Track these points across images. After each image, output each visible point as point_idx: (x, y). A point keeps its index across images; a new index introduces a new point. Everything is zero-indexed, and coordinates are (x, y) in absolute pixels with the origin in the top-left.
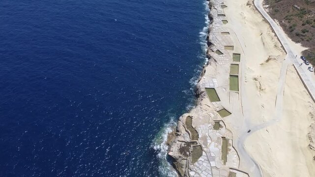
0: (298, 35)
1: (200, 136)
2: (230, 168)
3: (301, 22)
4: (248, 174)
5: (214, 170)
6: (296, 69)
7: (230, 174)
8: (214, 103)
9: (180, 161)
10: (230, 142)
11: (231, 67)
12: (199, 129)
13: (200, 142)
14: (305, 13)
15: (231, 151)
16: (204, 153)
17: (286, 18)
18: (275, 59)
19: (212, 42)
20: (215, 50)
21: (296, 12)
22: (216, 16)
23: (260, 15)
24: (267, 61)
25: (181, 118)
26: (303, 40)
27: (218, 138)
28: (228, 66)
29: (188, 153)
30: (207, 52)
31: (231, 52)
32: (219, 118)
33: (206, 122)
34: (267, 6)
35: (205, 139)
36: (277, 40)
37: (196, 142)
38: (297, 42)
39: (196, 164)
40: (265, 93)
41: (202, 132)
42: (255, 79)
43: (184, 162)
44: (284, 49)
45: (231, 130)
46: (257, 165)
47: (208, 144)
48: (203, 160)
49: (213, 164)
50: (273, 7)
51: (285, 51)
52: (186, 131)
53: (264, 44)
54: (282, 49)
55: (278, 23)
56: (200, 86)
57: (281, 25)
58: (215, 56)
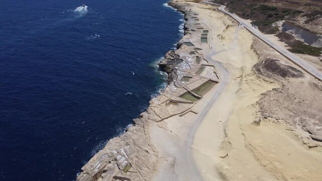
0: (247, 16)
2: (202, 65)
3: (250, 10)
4: (213, 66)
6: (245, 28)
7: (201, 67)
8: (190, 47)
9: (168, 66)
11: (202, 35)
12: (180, 54)
13: (181, 58)
14: (253, 6)
15: (202, 60)
16: (184, 61)
17: (240, 10)
18: (231, 26)
19: (188, 27)
20: (190, 30)
21: (247, 6)
22: (190, 18)
23: (222, 13)
24: (227, 28)
26: (251, 17)
27: (194, 57)
28: (200, 35)
29: (173, 63)
32: (194, 51)
33: (185, 52)
34: (228, 9)
35: (184, 57)
36: (234, 20)
37: (178, 59)
38: (247, 19)
39: (179, 64)
40: (225, 40)
41: (182, 55)
42: (219, 35)
43: (171, 66)
45: (202, 54)
46: (219, 63)
47: (187, 58)
48: (184, 63)
49: (190, 64)
50: (232, 8)
52: (171, 56)
54: (236, 22)
55: (235, 14)
56: (180, 42)
57: (237, 14)
58: (190, 32)
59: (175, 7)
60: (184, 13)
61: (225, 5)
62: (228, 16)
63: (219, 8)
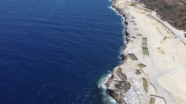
0: (180, 26)
1: (128, 78)
2: (151, 95)
3: (181, 20)
4: (163, 98)
5: (140, 96)
6: (183, 42)
7: (151, 99)
8: (134, 61)
9: (116, 92)
10: (148, 81)
11: (142, 44)
12: (127, 74)
13: (128, 81)
14: (182, 16)
15: (150, 86)
16: (132, 87)
17: (171, 19)
18: (169, 38)
19: (129, 33)
20: (131, 36)
21: (177, 16)
22: (130, 22)
23: (155, 20)
24: (164, 39)
25: (114, 69)
26: (184, 28)
27: (140, 79)
28: (140, 44)
29: (121, 88)
30: (127, 38)
31: (141, 37)
32: (139, 68)
33: (131, 71)
34: (159, 16)
35: (131, 79)
36: (168, 30)
37: (125, 81)
38: (180, 30)
39: (127, 93)
41: (129, 76)
42: (159, 48)
43: (119, 93)
44: (173, 33)
45: (147, 74)
46: (168, 93)
47: (134, 82)
48: (132, 91)
49: (139, 93)
50: (162, 15)
51: (174, 34)
52: (118, 75)
53: (160, 32)
54: (172, 33)
55: (167, 22)
56: (124, 53)
57: (168, 23)
58: (132, 39)
59: (117, 9)
60: (124, 16)
61: (155, 11)
62: (161, 24)
63: (152, 14)
